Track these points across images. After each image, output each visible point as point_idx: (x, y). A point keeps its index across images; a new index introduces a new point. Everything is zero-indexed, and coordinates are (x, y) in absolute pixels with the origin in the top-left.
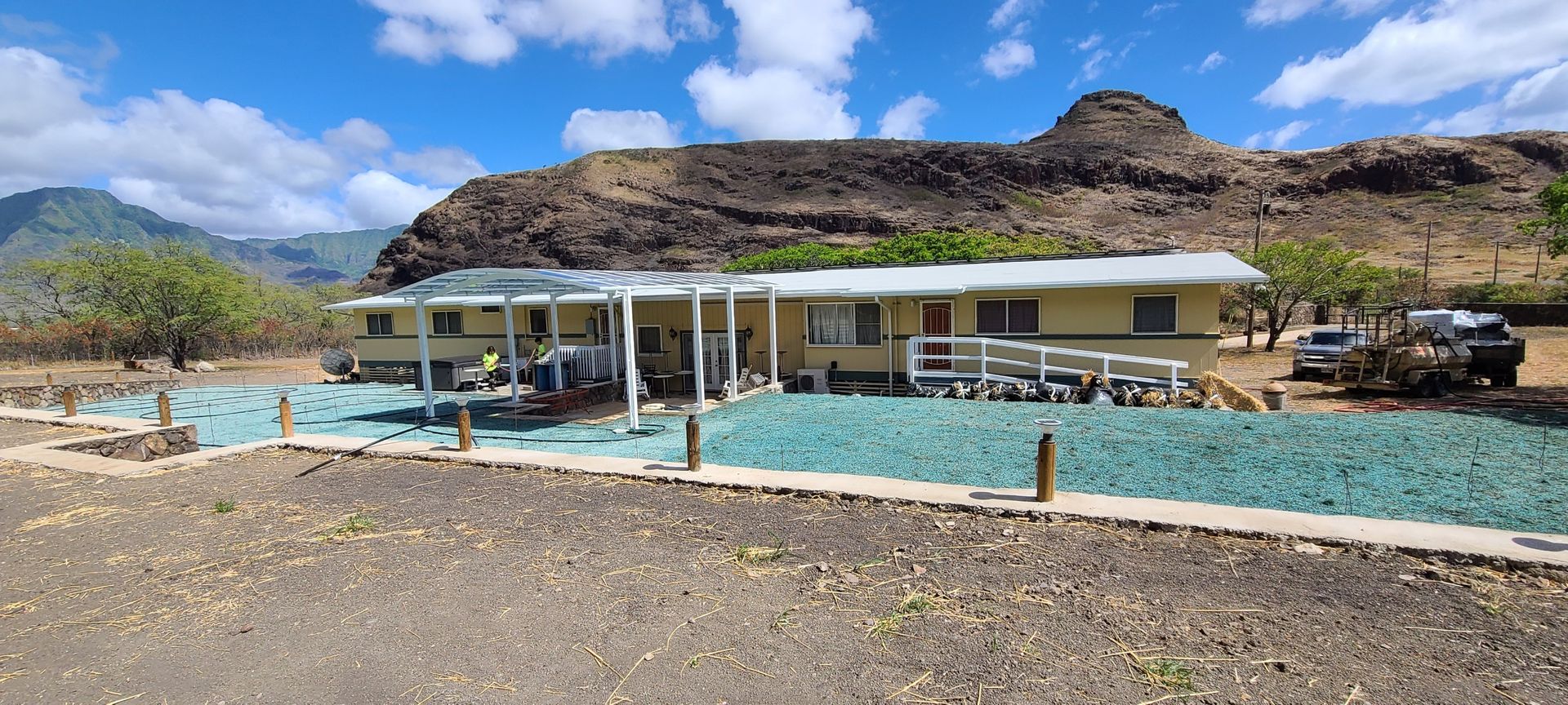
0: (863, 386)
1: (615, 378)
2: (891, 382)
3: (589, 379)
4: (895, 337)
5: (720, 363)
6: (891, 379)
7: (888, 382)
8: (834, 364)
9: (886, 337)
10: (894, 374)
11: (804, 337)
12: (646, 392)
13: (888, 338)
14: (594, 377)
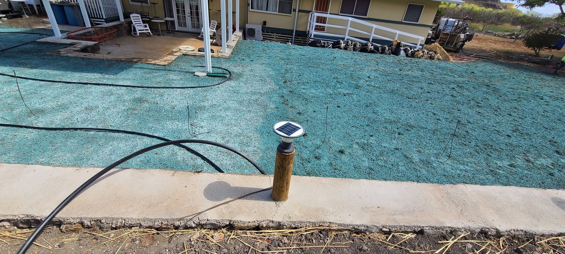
0: (279, 36)
1: (122, 19)
2: (294, 35)
3: (100, 18)
4: (299, 11)
5: (191, 15)
6: (294, 34)
7: (293, 35)
8: (265, 23)
9: (295, 10)
10: (296, 31)
11: (248, 5)
12: (149, 31)
13: (296, 11)
14: (104, 17)
